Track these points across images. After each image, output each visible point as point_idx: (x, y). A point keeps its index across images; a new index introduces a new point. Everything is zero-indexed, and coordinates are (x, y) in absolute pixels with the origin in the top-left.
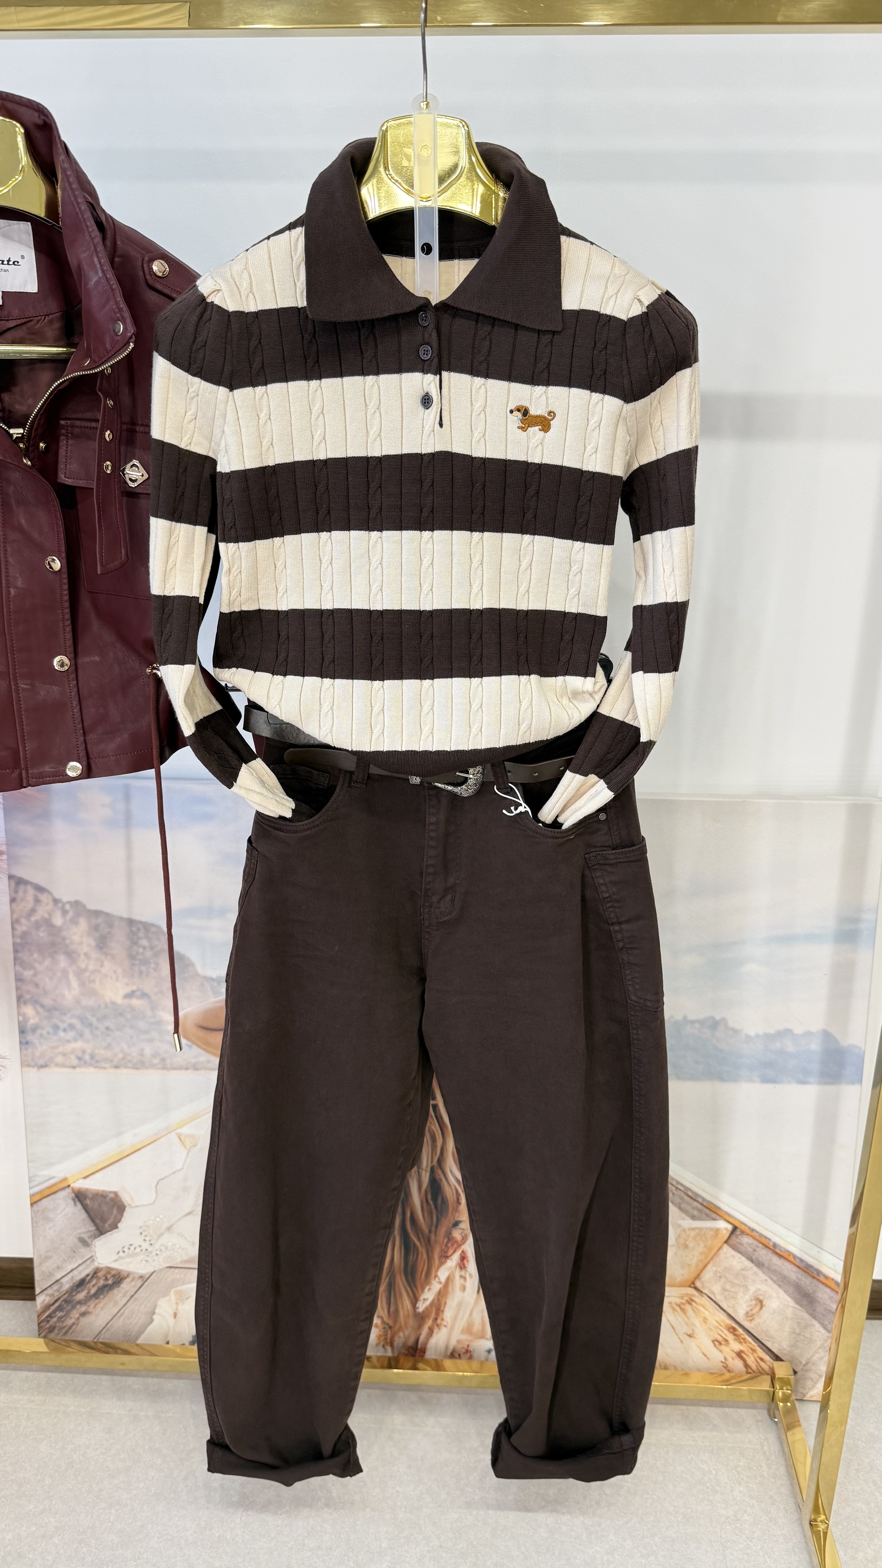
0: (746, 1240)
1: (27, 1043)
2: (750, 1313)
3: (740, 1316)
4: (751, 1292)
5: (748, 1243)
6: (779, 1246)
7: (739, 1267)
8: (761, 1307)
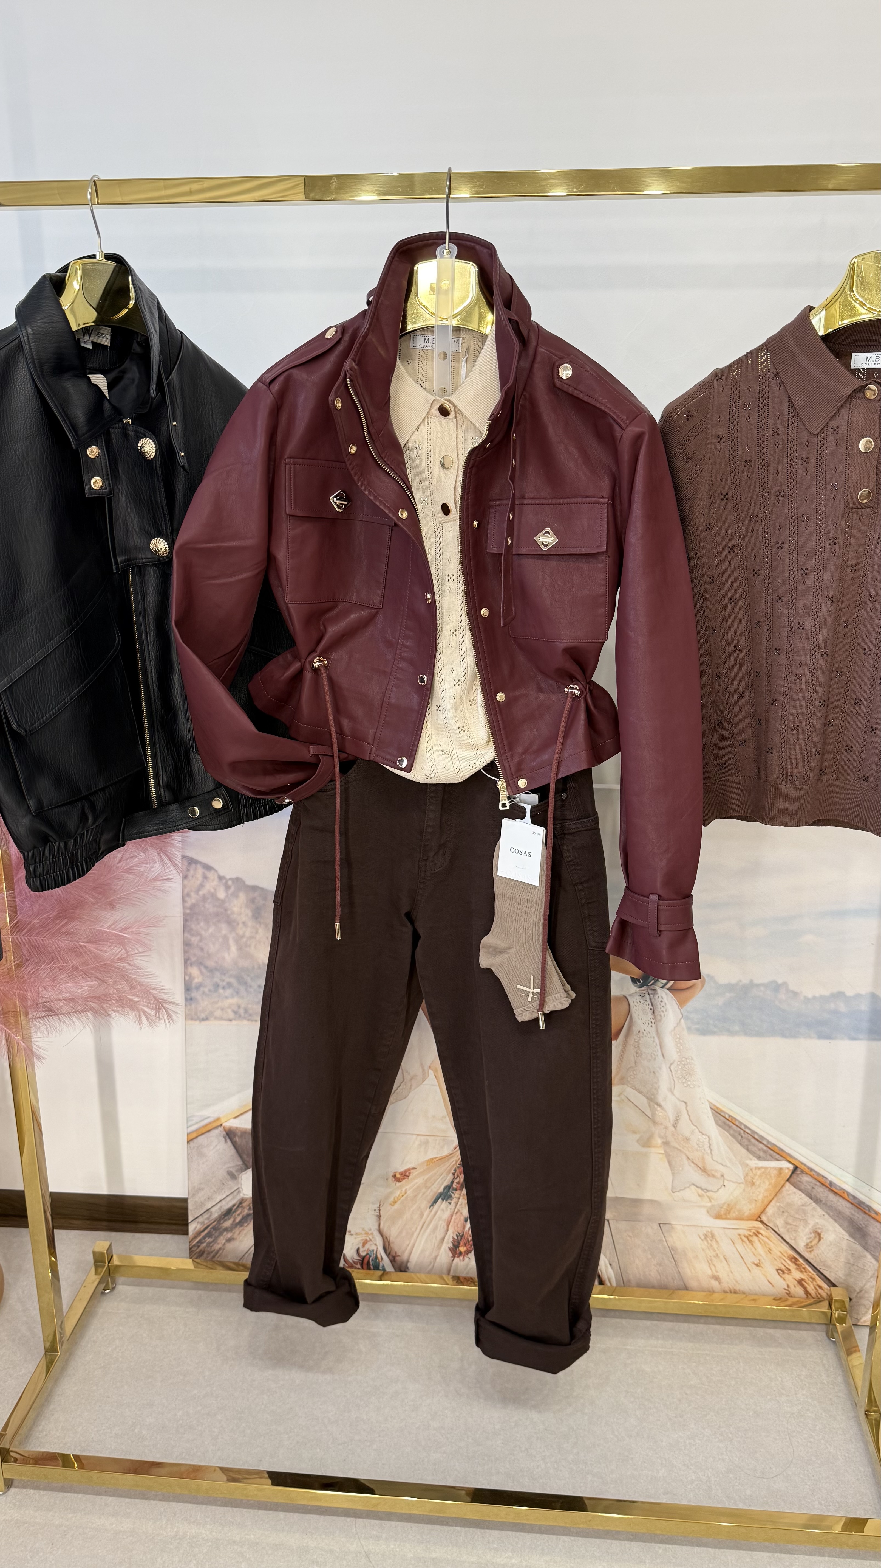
0: (805, 1179)
1: (191, 999)
2: (810, 1244)
3: (801, 1246)
4: (810, 1226)
5: (807, 1182)
6: (834, 1183)
7: (799, 1203)
8: (820, 1240)
